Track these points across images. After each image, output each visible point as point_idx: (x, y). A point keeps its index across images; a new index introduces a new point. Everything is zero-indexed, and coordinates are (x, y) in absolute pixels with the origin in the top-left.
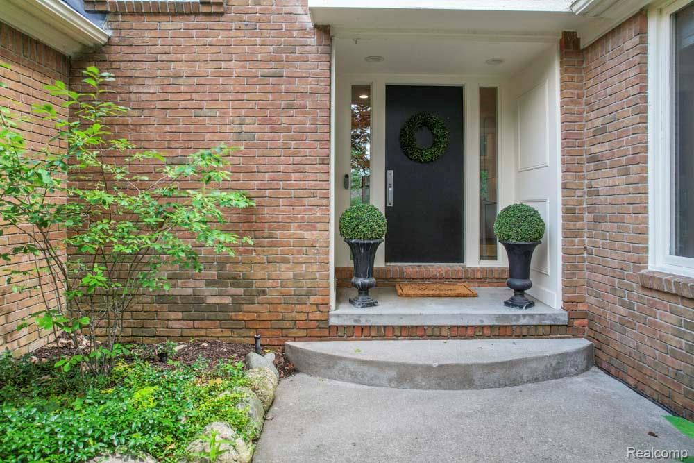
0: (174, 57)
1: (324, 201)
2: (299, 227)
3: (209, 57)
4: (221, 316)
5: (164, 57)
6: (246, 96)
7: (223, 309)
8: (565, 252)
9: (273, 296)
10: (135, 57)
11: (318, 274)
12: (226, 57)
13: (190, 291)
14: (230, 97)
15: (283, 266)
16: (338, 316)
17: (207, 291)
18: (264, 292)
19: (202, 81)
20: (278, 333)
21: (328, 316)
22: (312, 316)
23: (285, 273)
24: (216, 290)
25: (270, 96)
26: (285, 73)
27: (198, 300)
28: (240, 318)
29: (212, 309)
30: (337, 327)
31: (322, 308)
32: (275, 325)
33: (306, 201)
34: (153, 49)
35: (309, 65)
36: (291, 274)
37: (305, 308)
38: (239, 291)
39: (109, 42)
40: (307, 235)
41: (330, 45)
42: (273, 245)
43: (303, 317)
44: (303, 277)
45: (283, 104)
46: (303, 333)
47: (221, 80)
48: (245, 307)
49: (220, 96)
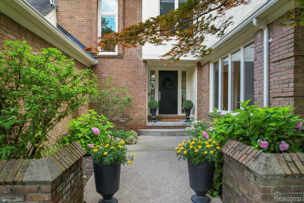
0: (112, 67)
1: (145, 99)
2: (140, 105)
3: (120, 68)
4: (123, 124)
5: (110, 67)
6: (128, 76)
7: (123, 123)
8: (198, 110)
9: (134, 120)
10: (103, 67)
11: (144, 115)
12: (124, 67)
13: (116, 119)
14: (125, 77)
15: (137, 113)
16: (148, 124)
17: (120, 119)
18: (132, 119)
19: (119, 73)
20: (136, 128)
21: (146, 124)
22: (143, 124)
23: (137, 115)
24: (122, 119)
25: (133, 76)
26: (137, 71)
27: (118, 121)
28: (127, 125)
29: (121, 123)
30: (148, 126)
31: (145, 122)
32: (135, 126)
33: (142, 99)
34: (107, 66)
35: (142, 69)
36: (138, 115)
37: (142, 122)
38: (127, 119)
39: (97, 64)
40: (142, 107)
41: (146, 65)
42: (134, 109)
43: (141, 124)
44: (141, 116)
45: (136, 78)
46: (141, 128)
47: (122, 73)
48: (128, 122)
49: (122, 76)
